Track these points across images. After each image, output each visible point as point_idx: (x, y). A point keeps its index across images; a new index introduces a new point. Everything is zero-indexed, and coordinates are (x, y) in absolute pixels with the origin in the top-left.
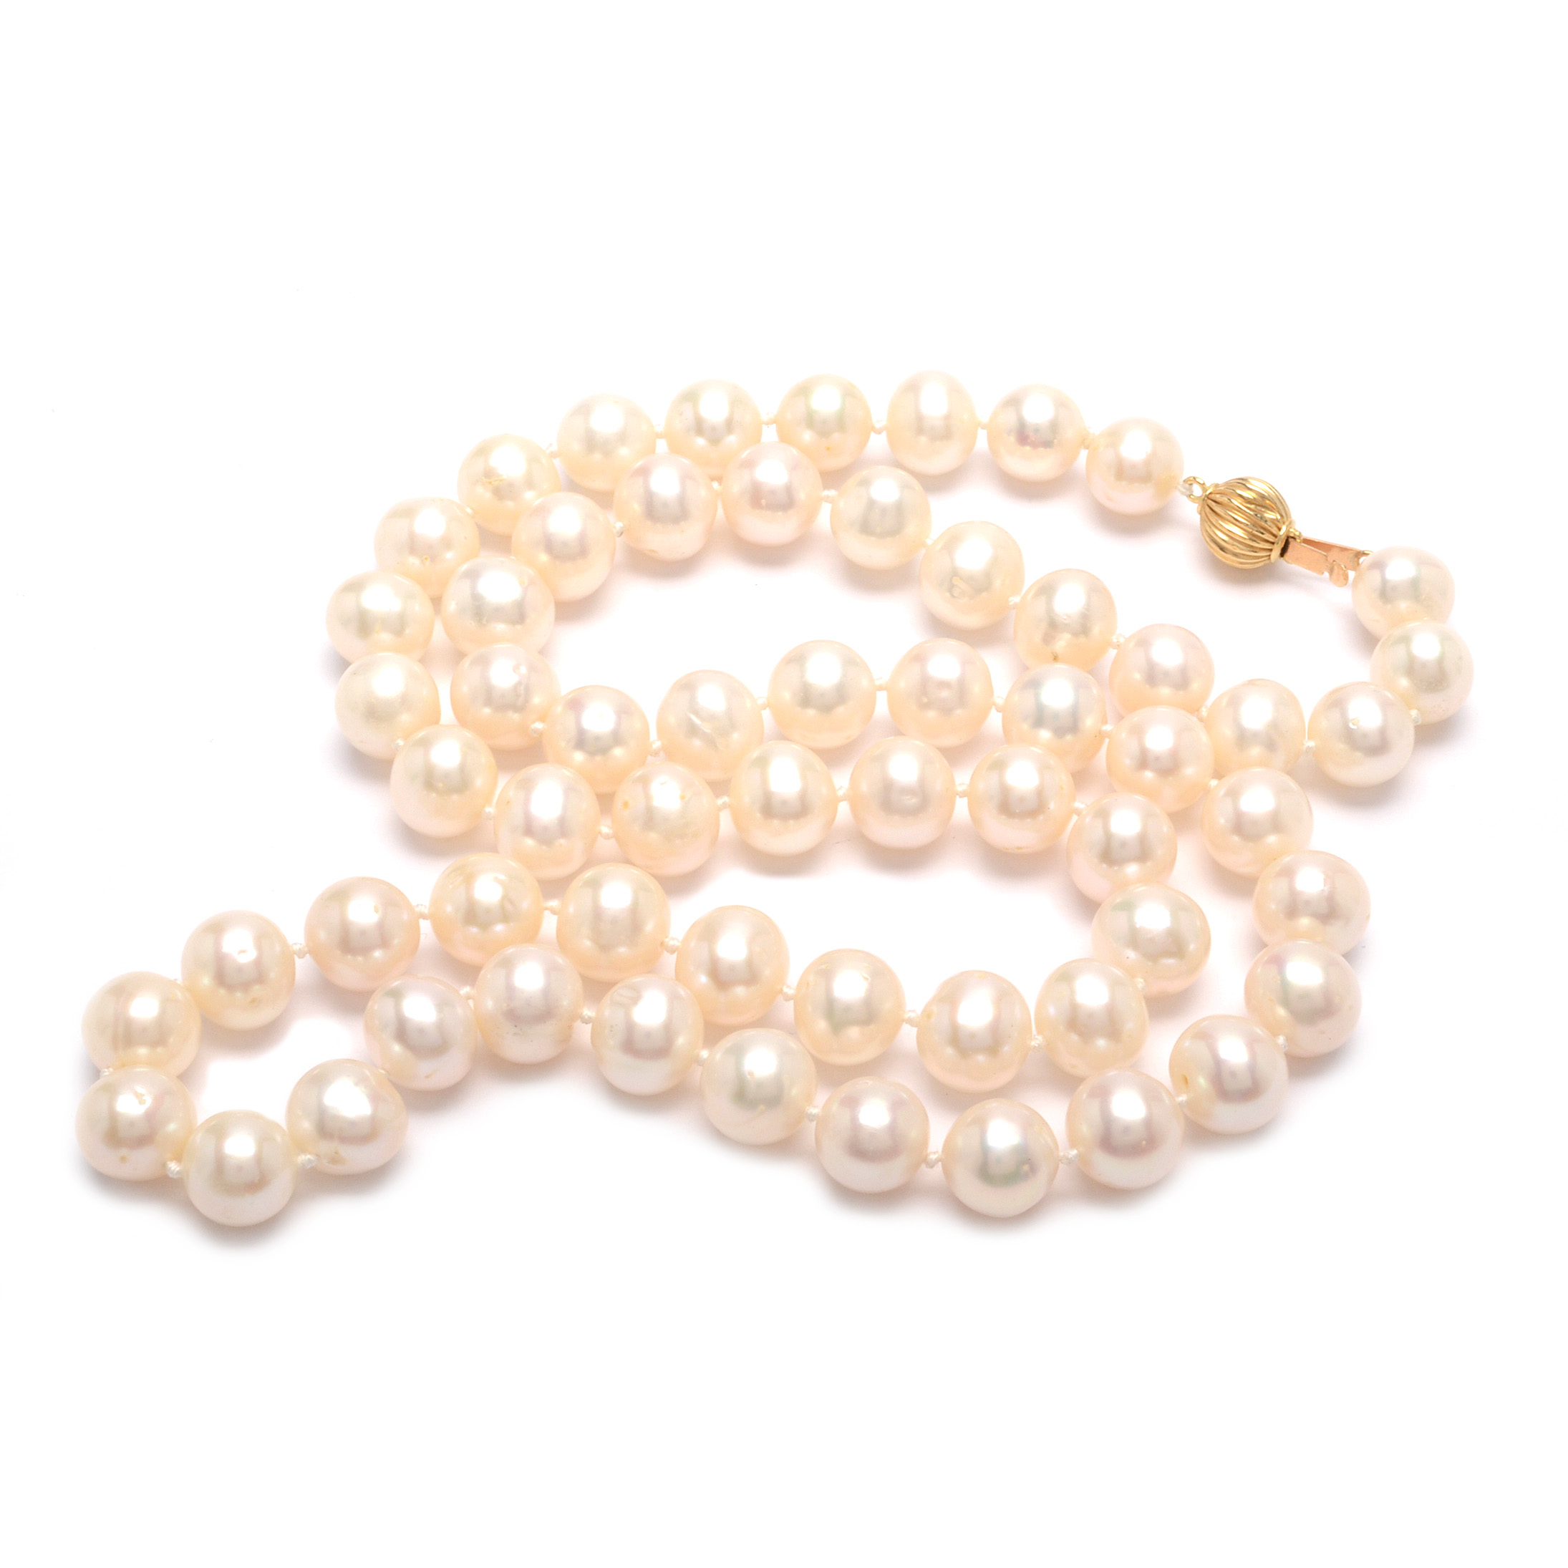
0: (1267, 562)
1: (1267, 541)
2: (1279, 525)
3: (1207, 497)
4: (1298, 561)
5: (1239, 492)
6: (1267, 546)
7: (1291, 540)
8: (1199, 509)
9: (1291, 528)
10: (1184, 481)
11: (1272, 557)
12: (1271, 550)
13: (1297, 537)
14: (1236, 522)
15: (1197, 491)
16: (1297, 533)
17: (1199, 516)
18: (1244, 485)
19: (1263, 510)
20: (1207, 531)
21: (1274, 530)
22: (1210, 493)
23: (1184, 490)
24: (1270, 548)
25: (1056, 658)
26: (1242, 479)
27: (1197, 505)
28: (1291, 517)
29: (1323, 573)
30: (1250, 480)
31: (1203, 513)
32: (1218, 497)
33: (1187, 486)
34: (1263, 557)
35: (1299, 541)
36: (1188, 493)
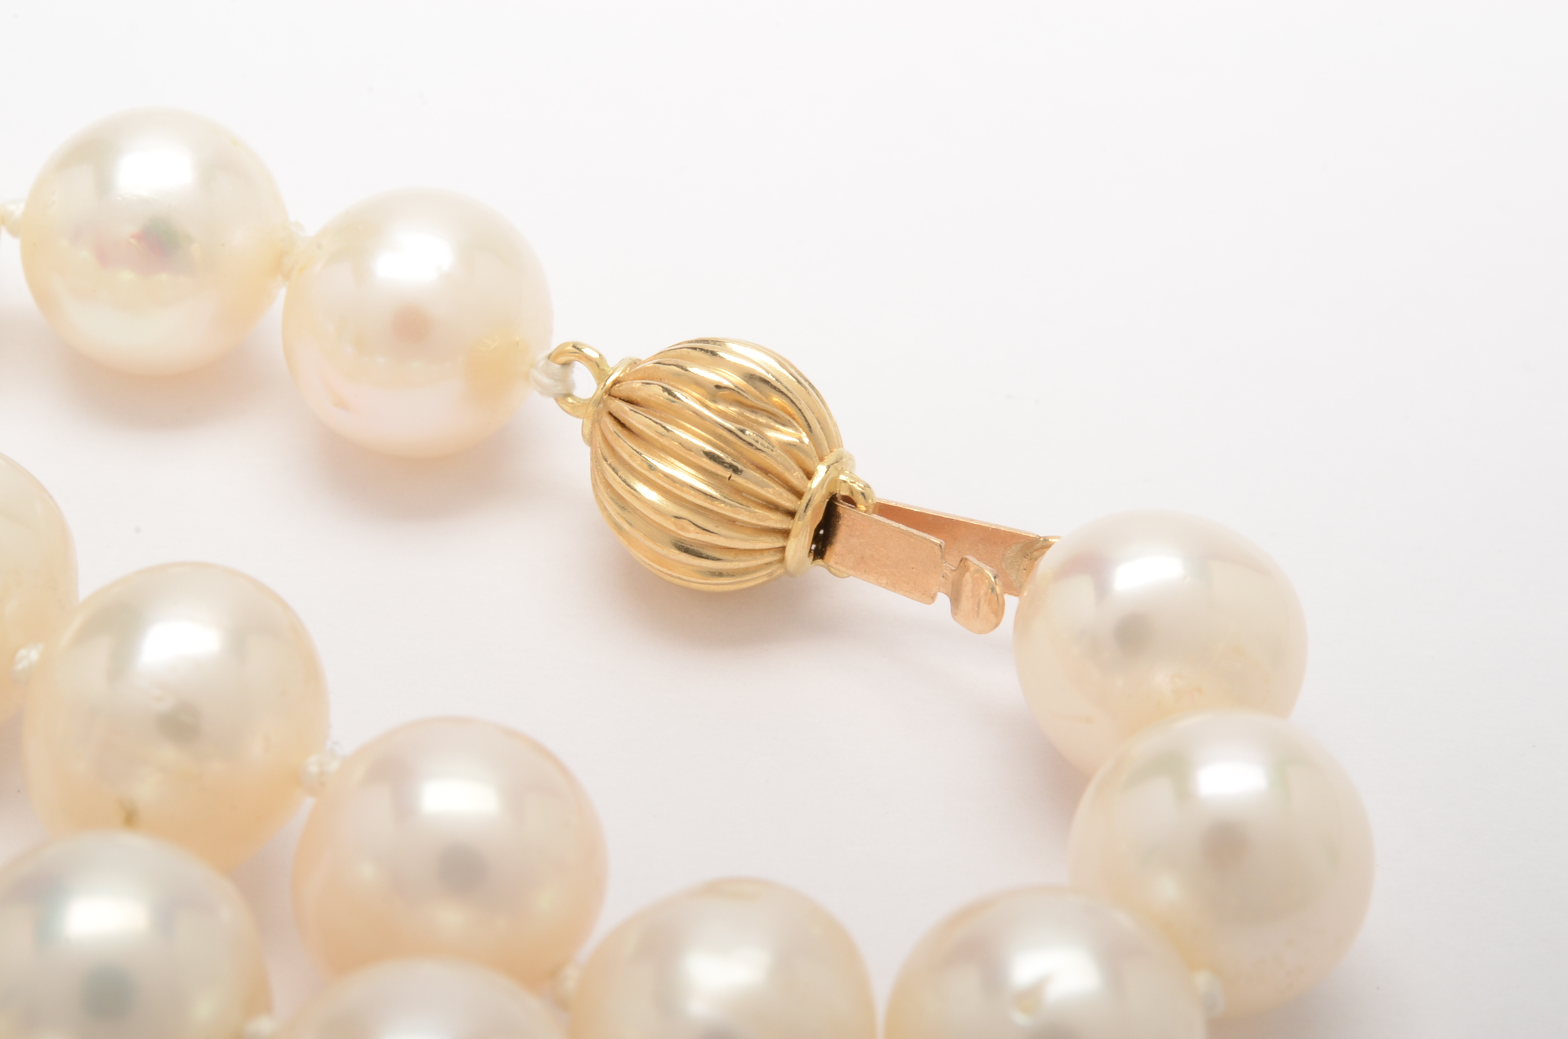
0: (778, 571)
1: (774, 507)
2: (809, 464)
3: (610, 393)
4: (862, 565)
5: (696, 370)
6: (776, 521)
7: (843, 508)
8: (587, 431)
9: (841, 472)
10: (549, 357)
11: (789, 553)
12: (786, 533)
13: (858, 498)
14: (683, 454)
15: (585, 385)
16: (858, 487)
17: (587, 450)
18: (713, 353)
19: (762, 420)
20: (608, 486)
21: (796, 477)
22: (615, 383)
23: (547, 381)
24: (784, 526)
25: (130, 818)
26: (706, 341)
27: (580, 421)
28: (840, 445)
29: (933, 598)
30: (730, 345)
31: (599, 439)
32: (636, 388)
33: (556, 367)
34: (761, 551)
35: (863, 508)
36: (560, 389)
